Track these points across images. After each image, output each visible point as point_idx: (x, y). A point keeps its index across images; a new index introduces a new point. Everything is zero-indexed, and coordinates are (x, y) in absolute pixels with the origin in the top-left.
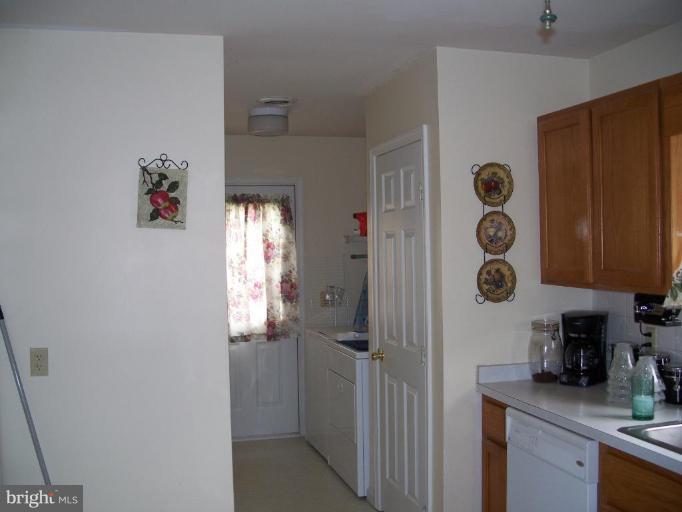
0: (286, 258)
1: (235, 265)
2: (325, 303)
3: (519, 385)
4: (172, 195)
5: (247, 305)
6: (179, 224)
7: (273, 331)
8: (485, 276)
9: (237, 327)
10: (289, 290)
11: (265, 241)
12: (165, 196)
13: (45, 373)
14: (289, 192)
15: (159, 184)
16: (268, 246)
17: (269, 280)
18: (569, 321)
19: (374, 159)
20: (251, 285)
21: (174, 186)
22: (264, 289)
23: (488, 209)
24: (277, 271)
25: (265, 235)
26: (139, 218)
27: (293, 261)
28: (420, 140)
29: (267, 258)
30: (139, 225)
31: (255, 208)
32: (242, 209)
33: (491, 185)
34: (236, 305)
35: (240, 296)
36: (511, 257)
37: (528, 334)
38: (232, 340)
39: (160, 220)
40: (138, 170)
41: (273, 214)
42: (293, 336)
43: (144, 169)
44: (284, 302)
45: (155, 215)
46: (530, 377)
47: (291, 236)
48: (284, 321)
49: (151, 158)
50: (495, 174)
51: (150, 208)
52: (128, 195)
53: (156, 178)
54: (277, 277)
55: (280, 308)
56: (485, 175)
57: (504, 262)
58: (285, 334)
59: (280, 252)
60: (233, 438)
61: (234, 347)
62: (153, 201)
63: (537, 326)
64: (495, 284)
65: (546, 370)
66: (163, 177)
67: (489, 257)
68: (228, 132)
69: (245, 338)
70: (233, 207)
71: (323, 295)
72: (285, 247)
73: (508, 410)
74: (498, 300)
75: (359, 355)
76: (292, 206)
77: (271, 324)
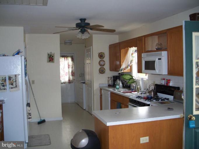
0: (72, 68)
1: (62, 69)
2: (80, 76)
3: (106, 87)
4: (52, 58)
5: (64, 77)
6: (53, 62)
7: (70, 82)
8: (100, 70)
9: (63, 81)
10: (73, 74)
11: (68, 64)
12: (51, 58)
13: (34, 84)
14: (73, 55)
15: (50, 56)
16: (69, 65)
17: (69, 72)
18: (114, 77)
19: (86, 50)
20: (65, 73)
21: (53, 57)
22: (68, 74)
23: (101, 59)
24: (70, 70)
25: (68, 63)
26: (48, 61)
27: (74, 68)
28: (91, 49)
29: (69, 68)
30: (48, 62)
31: (66, 58)
32: (64, 58)
33: (101, 56)
34: (62, 76)
35: (63, 75)
36: (104, 67)
37: (107, 79)
38: (62, 83)
39: (51, 62)
40: (47, 55)
41: (70, 59)
42: (74, 82)
43: (48, 54)
44: (72, 76)
45: (50, 61)
46: (108, 86)
47: (73, 63)
48: (72, 80)
49: (49, 52)
50: (102, 54)
51: (49, 60)
52: (46, 58)
53: (50, 55)
54: (70, 71)
55: (71, 77)
56: (100, 54)
57: (103, 68)
58: (72, 82)
59: (71, 66)
60: (62, 102)
61: (62, 85)
62: (50, 59)
63: (109, 78)
64: (102, 71)
65: (110, 84)
66: (51, 55)
67: (101, 67)
68: (60, 44)
69: (64, 83)
70: (62, 58)
71: (80, 75)
72: (72, 65)
73: (102, 90)
74: (102, 74)
75: (84, 84)
76: (73, 57)
77: (69, 80)
